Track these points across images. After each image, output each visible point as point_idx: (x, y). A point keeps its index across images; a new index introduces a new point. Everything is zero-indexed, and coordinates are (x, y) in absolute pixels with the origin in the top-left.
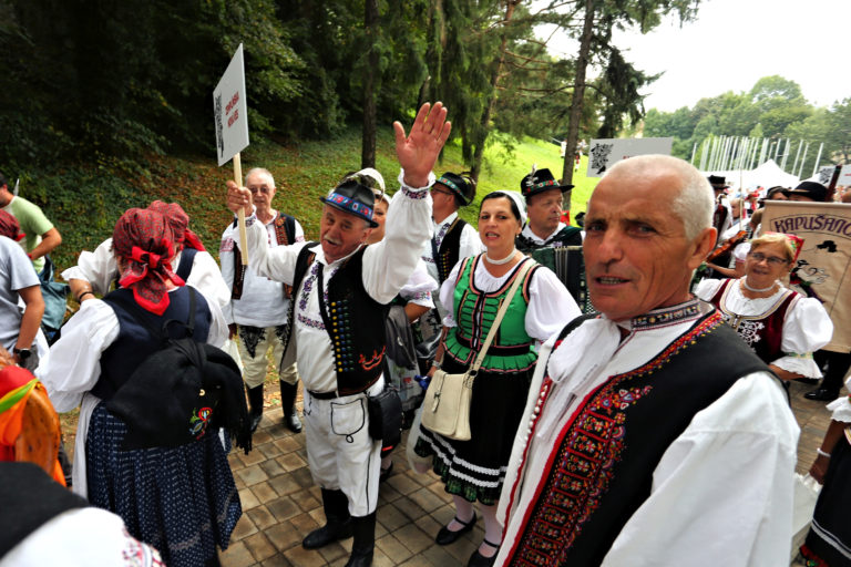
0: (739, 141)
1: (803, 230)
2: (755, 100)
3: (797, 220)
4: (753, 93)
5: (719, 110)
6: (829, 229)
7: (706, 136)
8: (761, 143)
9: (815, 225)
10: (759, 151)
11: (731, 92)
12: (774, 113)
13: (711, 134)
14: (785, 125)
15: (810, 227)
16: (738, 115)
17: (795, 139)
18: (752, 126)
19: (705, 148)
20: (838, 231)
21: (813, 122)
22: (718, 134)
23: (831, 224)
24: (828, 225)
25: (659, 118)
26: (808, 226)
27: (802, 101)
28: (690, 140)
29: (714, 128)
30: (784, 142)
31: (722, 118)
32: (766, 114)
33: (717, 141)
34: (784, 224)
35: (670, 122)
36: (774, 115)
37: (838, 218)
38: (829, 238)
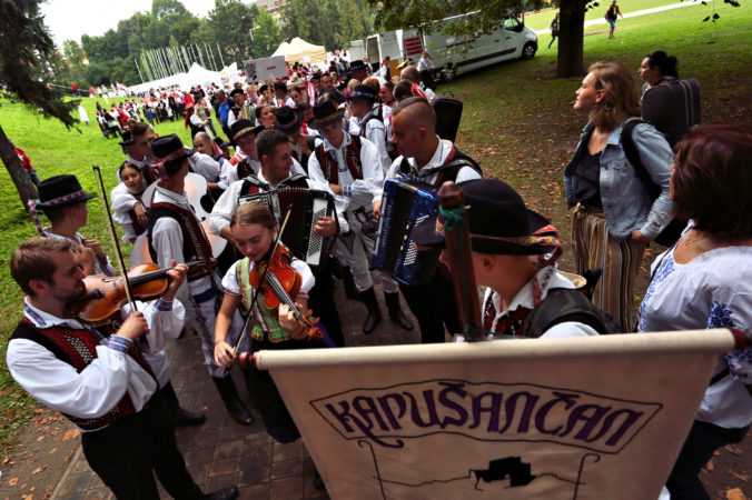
0: (165, 51)
1: (417, 430)
2: (159, 18)
3: (383, 401)
4: (155, 11)
5: (138, 29)
6: (493, 426)
7: (140, 52)
8: (180, 49)
9: (442, 412)
10: (182, 56)
11: (139, 13)
12: (176, 26)
13: (143, 50)
14: (188, 33)
15: (434, 419)
16: (153, 31)
17: (200, 42)
18: (168, 39)
19: (144, 62)
20: (523, 427)
21: (203, 29)
22: (147, 48)
23: (494, 410)
24: (486, 417)
25: (94, 43)
26: (425, 417)
27: (189, 15)
28: (130, 57)
29: (142, 44)
30: (194, 46)
31: (144, 35)
32: (172, 28)
33: (150, 54)
34: (352, 411)
35: (106, 46)
36: (178, 27)
37: (507, 393)
38: (502, 452)
